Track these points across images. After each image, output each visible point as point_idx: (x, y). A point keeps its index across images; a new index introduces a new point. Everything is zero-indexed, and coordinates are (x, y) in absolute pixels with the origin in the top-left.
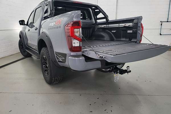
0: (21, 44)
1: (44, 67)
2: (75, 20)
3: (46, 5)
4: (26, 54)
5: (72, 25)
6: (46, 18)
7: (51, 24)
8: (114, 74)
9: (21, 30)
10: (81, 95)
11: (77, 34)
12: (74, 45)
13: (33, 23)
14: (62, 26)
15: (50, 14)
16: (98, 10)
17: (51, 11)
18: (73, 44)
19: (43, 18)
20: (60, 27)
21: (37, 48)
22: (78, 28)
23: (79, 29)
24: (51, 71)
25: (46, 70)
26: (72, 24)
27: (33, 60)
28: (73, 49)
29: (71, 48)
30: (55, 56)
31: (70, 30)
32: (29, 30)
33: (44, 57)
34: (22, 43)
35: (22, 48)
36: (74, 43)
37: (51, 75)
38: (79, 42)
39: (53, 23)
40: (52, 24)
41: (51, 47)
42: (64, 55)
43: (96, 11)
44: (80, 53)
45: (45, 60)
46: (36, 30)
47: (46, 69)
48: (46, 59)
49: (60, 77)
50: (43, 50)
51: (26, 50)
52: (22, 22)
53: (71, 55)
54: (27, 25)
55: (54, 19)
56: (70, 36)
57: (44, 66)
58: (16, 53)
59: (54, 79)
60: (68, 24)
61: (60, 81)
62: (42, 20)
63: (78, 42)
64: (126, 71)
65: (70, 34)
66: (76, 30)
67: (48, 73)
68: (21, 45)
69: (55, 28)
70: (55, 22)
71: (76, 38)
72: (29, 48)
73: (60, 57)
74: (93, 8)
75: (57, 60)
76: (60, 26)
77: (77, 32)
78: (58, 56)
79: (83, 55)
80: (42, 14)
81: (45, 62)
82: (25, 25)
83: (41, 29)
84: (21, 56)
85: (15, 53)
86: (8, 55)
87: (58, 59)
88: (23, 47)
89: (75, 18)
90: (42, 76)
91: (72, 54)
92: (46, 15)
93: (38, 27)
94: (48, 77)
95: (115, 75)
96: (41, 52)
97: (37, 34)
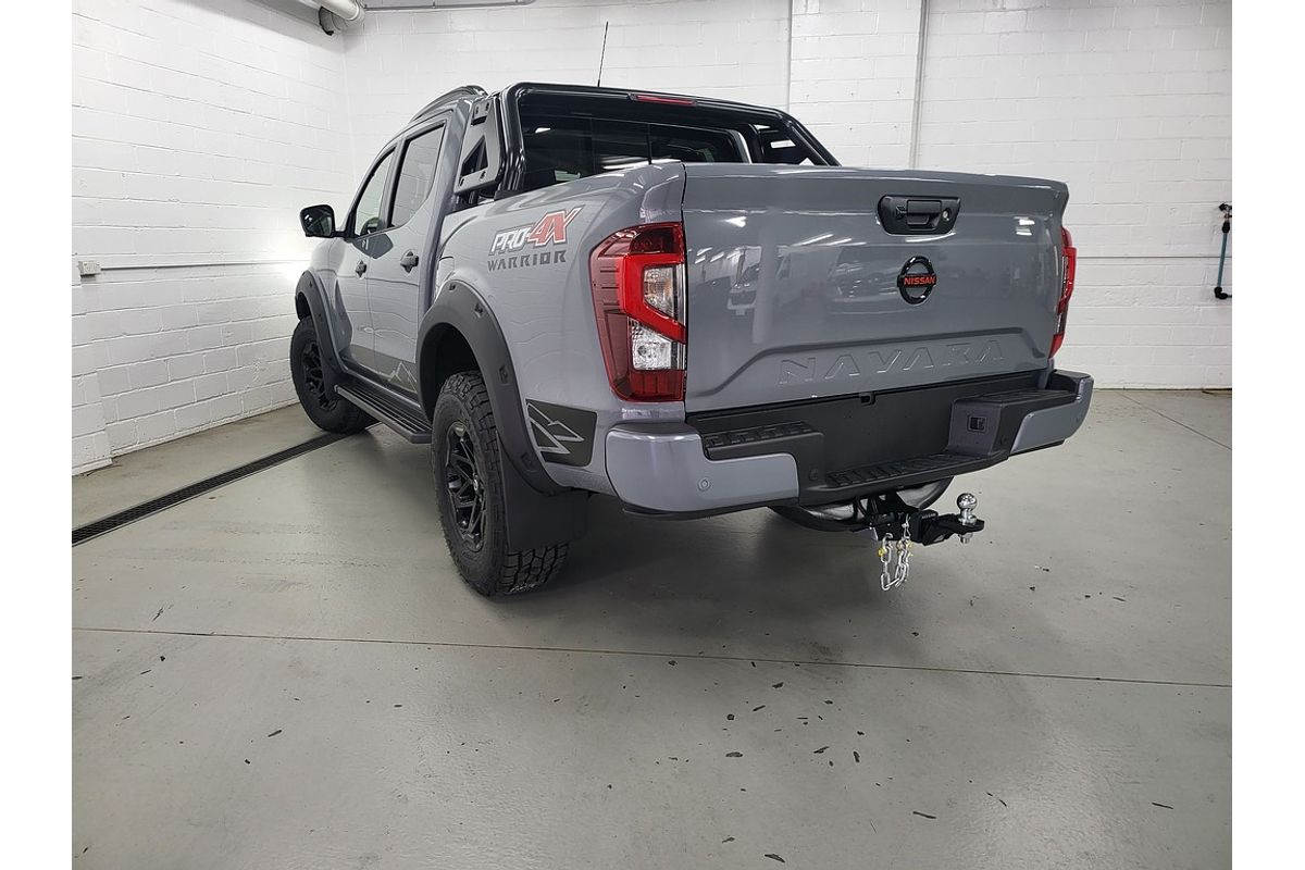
0: (308, 350)
1: (455, 490)
2: (648, 216)
3: (475, 122)
4: (335, 411)
5: (632, 247)
6: (468, 199)
7: (505, 236)
8: (880, 539)
9: (306, 267)
10: (672, 663)
11: (659, 300)
12: (638, 361)
13: (390, 225)
14: (573, 250)
15: (500, 178)
16: (790, 144)
17: (504, 157)
18: (635, 353)
19: (455, 200)
20: (560, 255)
21: (413, 377)
22: (666, 266)
23: (669, 270)
24: (497, 516)
25: (465, 513)
26: (633, 242)
27: (373, 451)
28: (633, 385)
29: (625, 379)
30: (529, 426)
31: (619, 278)
32: (362, 270)
33: (460, 430)
34: (315, 348)
35: (309, 380)
36: (642, 351)
37: (499, 541)
38: (668, 343)
39: (517, 234)
40: (513, 240)
41: (506, 371)
42: (583, 421)
43: (774, 145)
44: (672, 410)
45: (462, 447)
46: (408, 268)
47: (468, 504)
48: (470, 444)
49: (552, 553)
50: (453, 389)
51: (342, 392)
52: (316, 220)
53: (624, 417)
54: (348, 234)
55: (513, 207)
56: (618, 312)
57: (451, 486)
58: (271, 407)
59: (513, 561)
60: (610, 240)
61: (550, 578)
62: (446, 210)
63: (663, 345)
64: (950, 526)
65: (620, 295)
66: (652, 275)
67: (477, 530)
68: (307, 357)
69: (531, 261)
70: (533, 225)
71: (654, 321)
72: (353, 377)
73: (554, 430)
74: (759, 127)
75: (538, 450)
76: (561, 248)
77: (661, 286)
78: (544, 423)
79: (693, 421)
80: (448, 177)
81: (459, 462)
82: (335, 234)
83: (440, 264)
84: (308, 430)
85: (264, 410)
86: (225, 421)
87: (542, 440)
88: (319, 374)
89: (653, 205)
90: (440, 549)
91: (630, 411)
92: (473, 180)
93: (422, 252)
94: (480, 552)
95: (886, 548)
96: (440, 402)
97: (415, 297)
